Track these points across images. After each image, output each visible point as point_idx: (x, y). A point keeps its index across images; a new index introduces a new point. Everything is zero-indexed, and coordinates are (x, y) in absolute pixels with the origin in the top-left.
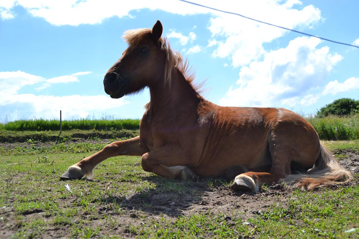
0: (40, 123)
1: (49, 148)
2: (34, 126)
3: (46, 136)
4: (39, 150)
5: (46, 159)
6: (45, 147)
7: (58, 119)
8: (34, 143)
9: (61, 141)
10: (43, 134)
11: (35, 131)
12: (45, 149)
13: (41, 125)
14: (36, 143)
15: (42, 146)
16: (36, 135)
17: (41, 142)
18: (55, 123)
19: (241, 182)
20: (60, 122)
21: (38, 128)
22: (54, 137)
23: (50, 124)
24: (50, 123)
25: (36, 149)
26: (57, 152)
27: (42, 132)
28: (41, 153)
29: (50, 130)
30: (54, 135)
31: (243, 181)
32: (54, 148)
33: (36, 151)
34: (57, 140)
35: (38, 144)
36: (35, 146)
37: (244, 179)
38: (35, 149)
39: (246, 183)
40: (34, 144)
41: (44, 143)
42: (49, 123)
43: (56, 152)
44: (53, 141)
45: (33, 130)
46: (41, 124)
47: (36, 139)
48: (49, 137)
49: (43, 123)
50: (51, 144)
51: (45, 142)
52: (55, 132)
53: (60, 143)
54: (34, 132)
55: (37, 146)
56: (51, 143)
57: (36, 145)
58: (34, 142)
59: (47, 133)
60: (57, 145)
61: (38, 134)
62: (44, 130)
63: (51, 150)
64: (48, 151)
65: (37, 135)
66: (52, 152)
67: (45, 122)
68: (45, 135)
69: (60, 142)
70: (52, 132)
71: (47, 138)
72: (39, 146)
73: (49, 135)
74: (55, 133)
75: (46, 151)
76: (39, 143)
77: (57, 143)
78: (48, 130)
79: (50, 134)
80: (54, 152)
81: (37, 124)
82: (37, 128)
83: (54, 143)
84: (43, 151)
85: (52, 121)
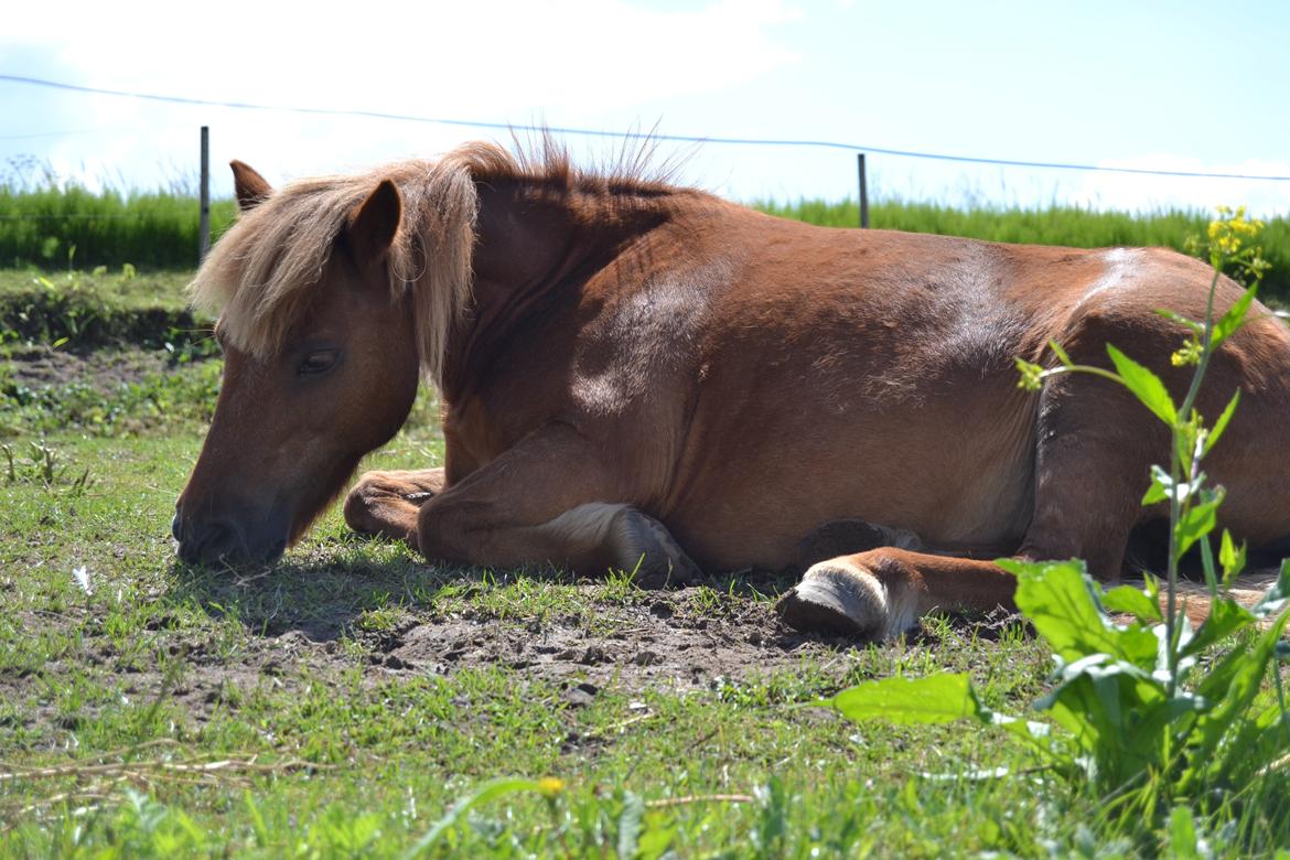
0: (58, 214)
1: (120, 393)
2: (21, 238)
3: (101, 307)
4: (48, 405)
5: (50, 464)
6: (88, 385)
7: (183, 190)
8: (16, 357)
9: (200, 345)
10: (82, 293)
11: (24, 268)
12: (91, 402)
13: (65, 226)
14: (32, 357)
15: (72, 376)
16: (29, 298)
17: (61, 349)
18: (161, 216)
19: (821, 589)
20: (196, 211)
21: (47, 253)
22: (158, 316)
23: (132, 221)
24: (129, 214)
25: (30, 400)
26: (170, 427)
27: (71, 280)
28: (62, 425)
29: (128, 268)
30: (154, 302)
31: (829, 586)
32: (153, 398)
33: (28, 411)
34: (178, 342)
35: (45, 362)
36: (23, 374)
37: (838, 578)
38: (24, 401)
39: (842, 601)
40: (13, 366)
41: (83, 356)
42: (120, 216)
43: (164, 428)
44: (144, 348)
45: (12, 266)
46: (65, 220)
47: (29, 331)
48: (123, 317)
49: (82, 214)
50: (136, 364)
51: (93, 349)
52: (160, 279)
53: (198, 365)
54: (20, 276)
55: (35, 375)
56: (134, 356)
57: (27, 367)
58: (18, 347)
59: (104, 286)
60: (174, 376)
61: (45, 296)
62: (84, 263)
63: (131, 409)
64: (108, 417)
65: (37, 298)
66: (134, 423)
67: (96, 208)
68: (93, 304)
69: (196, 358)
70: (145, 280)
71: (106, 327)
72: (47, 378)
73: (121, 303)
74: (162, 290)
75: (98, 419)
76: (48, 356)
77: (173, 363)
78: (115, 267)
79: (124, 291)
80: (148, 427)
81: (41, 221)
82: (39, 247)
83: (152, 362)
84: (74, 416)
85: (144, 204)
